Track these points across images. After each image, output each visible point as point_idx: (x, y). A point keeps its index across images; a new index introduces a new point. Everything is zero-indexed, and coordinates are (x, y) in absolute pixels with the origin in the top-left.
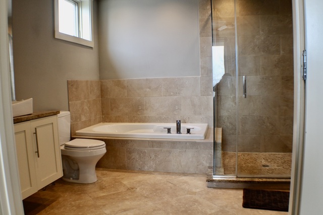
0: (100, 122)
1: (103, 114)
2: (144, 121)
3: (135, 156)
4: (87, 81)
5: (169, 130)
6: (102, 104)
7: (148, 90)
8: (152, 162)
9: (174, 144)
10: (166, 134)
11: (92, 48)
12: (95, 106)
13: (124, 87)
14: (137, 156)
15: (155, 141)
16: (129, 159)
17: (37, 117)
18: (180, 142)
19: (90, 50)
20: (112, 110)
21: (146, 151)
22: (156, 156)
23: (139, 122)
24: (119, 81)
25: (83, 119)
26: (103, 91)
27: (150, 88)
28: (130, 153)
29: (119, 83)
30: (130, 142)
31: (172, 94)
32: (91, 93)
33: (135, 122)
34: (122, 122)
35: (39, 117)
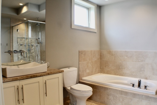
0: (98, 73)
1: (101, 69)
2: (122, 75)
3: (111, 97)
4: (91, 51)
5: (133, 85)
6: (101, 63)
7: (126, 57)
8: (120, 103)
9: (135, 95)
10: (131, 87)
11: (96, 33)
12: (96, 64)
13: (112, 55)
14: (112, 98)
15: (123, 91)
16: (108, 99)
17: (47, 74)
18: (138, 95)
19: (95, 34)
20: (105, 67)
21: (117, 96)
22: (123, 100)
23: (120, 75)
24: (110, 51)
25: (88, 71)
26: (101, 56)
27: (127, 56)
28: (108, 95)
29: (110, 52)
30: (109, 89)
31: (140, 61)
32: (94, 57)
33: (117, 75)
34: (110, 74)
35: (49, 74)
